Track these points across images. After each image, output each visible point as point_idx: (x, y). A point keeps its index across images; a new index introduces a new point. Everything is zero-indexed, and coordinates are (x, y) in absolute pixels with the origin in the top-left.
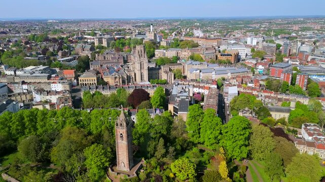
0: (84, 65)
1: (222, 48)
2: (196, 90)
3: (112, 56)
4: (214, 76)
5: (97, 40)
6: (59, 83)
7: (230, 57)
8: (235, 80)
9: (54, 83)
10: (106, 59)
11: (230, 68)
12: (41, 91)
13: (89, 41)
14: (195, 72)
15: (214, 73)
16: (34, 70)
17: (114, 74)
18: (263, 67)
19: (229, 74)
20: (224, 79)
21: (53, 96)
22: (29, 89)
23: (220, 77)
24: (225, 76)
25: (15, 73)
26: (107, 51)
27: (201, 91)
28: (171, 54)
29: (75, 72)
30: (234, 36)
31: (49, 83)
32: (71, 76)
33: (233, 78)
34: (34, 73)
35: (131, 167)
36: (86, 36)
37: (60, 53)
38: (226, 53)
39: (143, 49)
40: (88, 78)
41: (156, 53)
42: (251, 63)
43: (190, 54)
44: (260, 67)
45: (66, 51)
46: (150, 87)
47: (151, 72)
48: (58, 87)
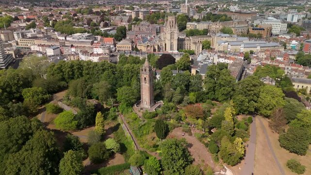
0: (122, 34)
1: (256, 23)
2: (222, 60)
3: (147, 27)
4: (243, 49)
5: (135, 13)
6: (100, 48)
7: (262, 31)
8: (263, 54)
9: (96, 47)
10: (141, 30)
11: (260, 42)
12: (85, 53)
13: (127, 14)
14: (223, 43)
15: (242, 46)
16: (81, 37)
17: (146, 43)
18: (297, 43)
19: (259, 48)
20: (252, 52)
21: (95, 57)
22: (76, 52)
23: (248, 50)
24: (254, 50)
25: (66, 39)
26: (142, 23)
27: (227, 61)
28: (201, 26)
29: (114, 40)
30: (274, 12)
31: (92, 48)
32: (110, 43)
33: (262, 52)
34: (80, 39)
35: (152, 105)
36: (125, 10)
37: (102, 24)
38: (258, 28)
39: (174, 20)
40: (124, 45)
41: (187, 26)
42: (285, 38)
43: (221, 27)
44: (294, 42)
45: (107, 22)
46: (178, 54)
47: (180, 43)
48: (100, 51)
